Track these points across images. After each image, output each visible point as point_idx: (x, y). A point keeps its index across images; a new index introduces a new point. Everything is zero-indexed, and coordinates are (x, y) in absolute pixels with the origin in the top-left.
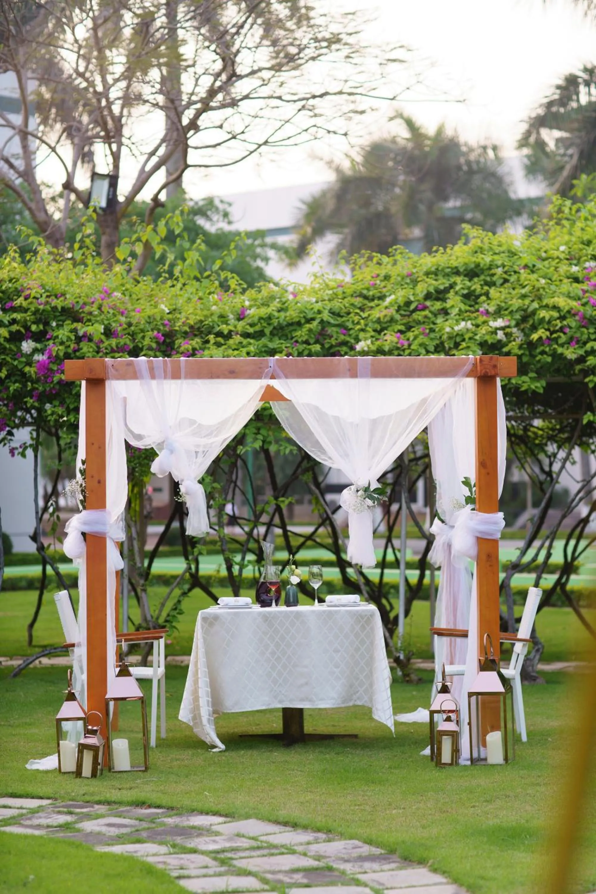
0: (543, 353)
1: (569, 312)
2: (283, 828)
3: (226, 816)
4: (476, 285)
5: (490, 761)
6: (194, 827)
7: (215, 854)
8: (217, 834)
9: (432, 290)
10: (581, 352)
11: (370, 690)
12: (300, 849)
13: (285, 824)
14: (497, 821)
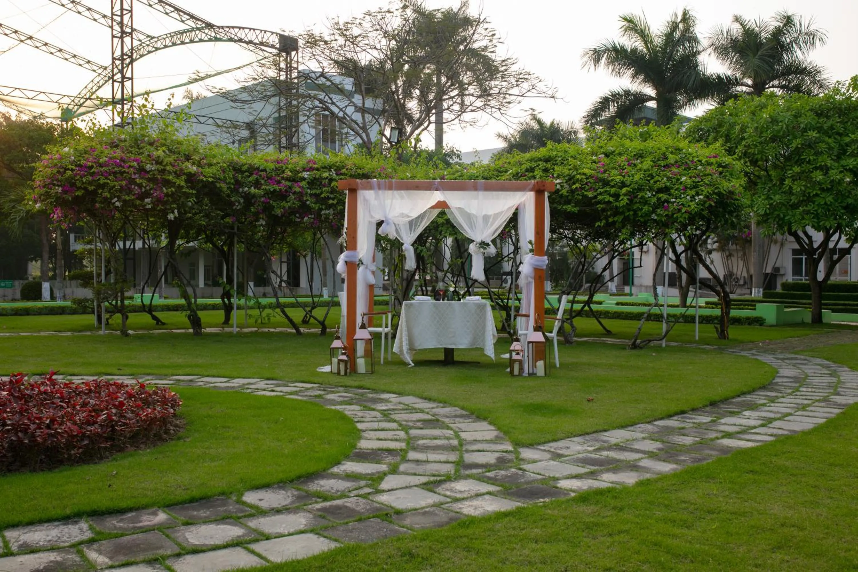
0: (578, 195)
1: (590, 176)
2: (423, 401)
3: (399, 394)
4: (549, 165)
5: (538, 374)
6: (380, 399)
7: (382, 412)
8: (391, 402)
9: (528, 167)
10: (595, 194)
11: (484, 341)
12: (426, 410)
13: (425, 399)
14: (532, 401)
